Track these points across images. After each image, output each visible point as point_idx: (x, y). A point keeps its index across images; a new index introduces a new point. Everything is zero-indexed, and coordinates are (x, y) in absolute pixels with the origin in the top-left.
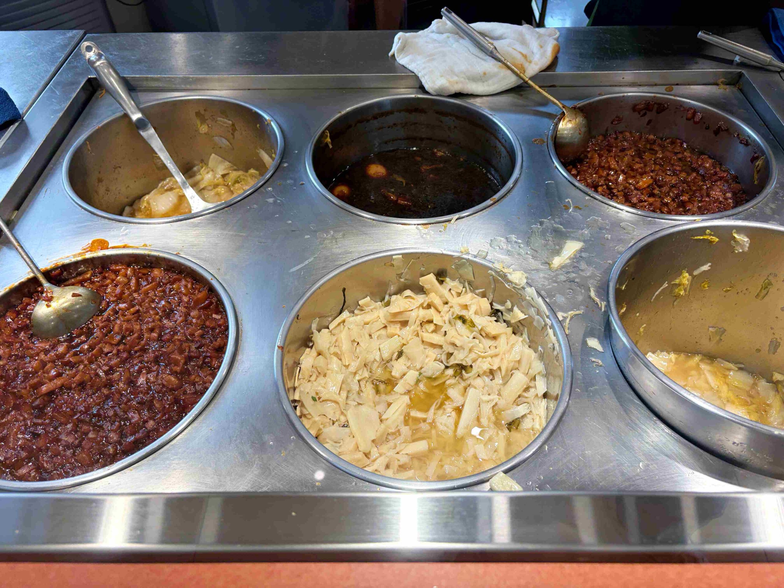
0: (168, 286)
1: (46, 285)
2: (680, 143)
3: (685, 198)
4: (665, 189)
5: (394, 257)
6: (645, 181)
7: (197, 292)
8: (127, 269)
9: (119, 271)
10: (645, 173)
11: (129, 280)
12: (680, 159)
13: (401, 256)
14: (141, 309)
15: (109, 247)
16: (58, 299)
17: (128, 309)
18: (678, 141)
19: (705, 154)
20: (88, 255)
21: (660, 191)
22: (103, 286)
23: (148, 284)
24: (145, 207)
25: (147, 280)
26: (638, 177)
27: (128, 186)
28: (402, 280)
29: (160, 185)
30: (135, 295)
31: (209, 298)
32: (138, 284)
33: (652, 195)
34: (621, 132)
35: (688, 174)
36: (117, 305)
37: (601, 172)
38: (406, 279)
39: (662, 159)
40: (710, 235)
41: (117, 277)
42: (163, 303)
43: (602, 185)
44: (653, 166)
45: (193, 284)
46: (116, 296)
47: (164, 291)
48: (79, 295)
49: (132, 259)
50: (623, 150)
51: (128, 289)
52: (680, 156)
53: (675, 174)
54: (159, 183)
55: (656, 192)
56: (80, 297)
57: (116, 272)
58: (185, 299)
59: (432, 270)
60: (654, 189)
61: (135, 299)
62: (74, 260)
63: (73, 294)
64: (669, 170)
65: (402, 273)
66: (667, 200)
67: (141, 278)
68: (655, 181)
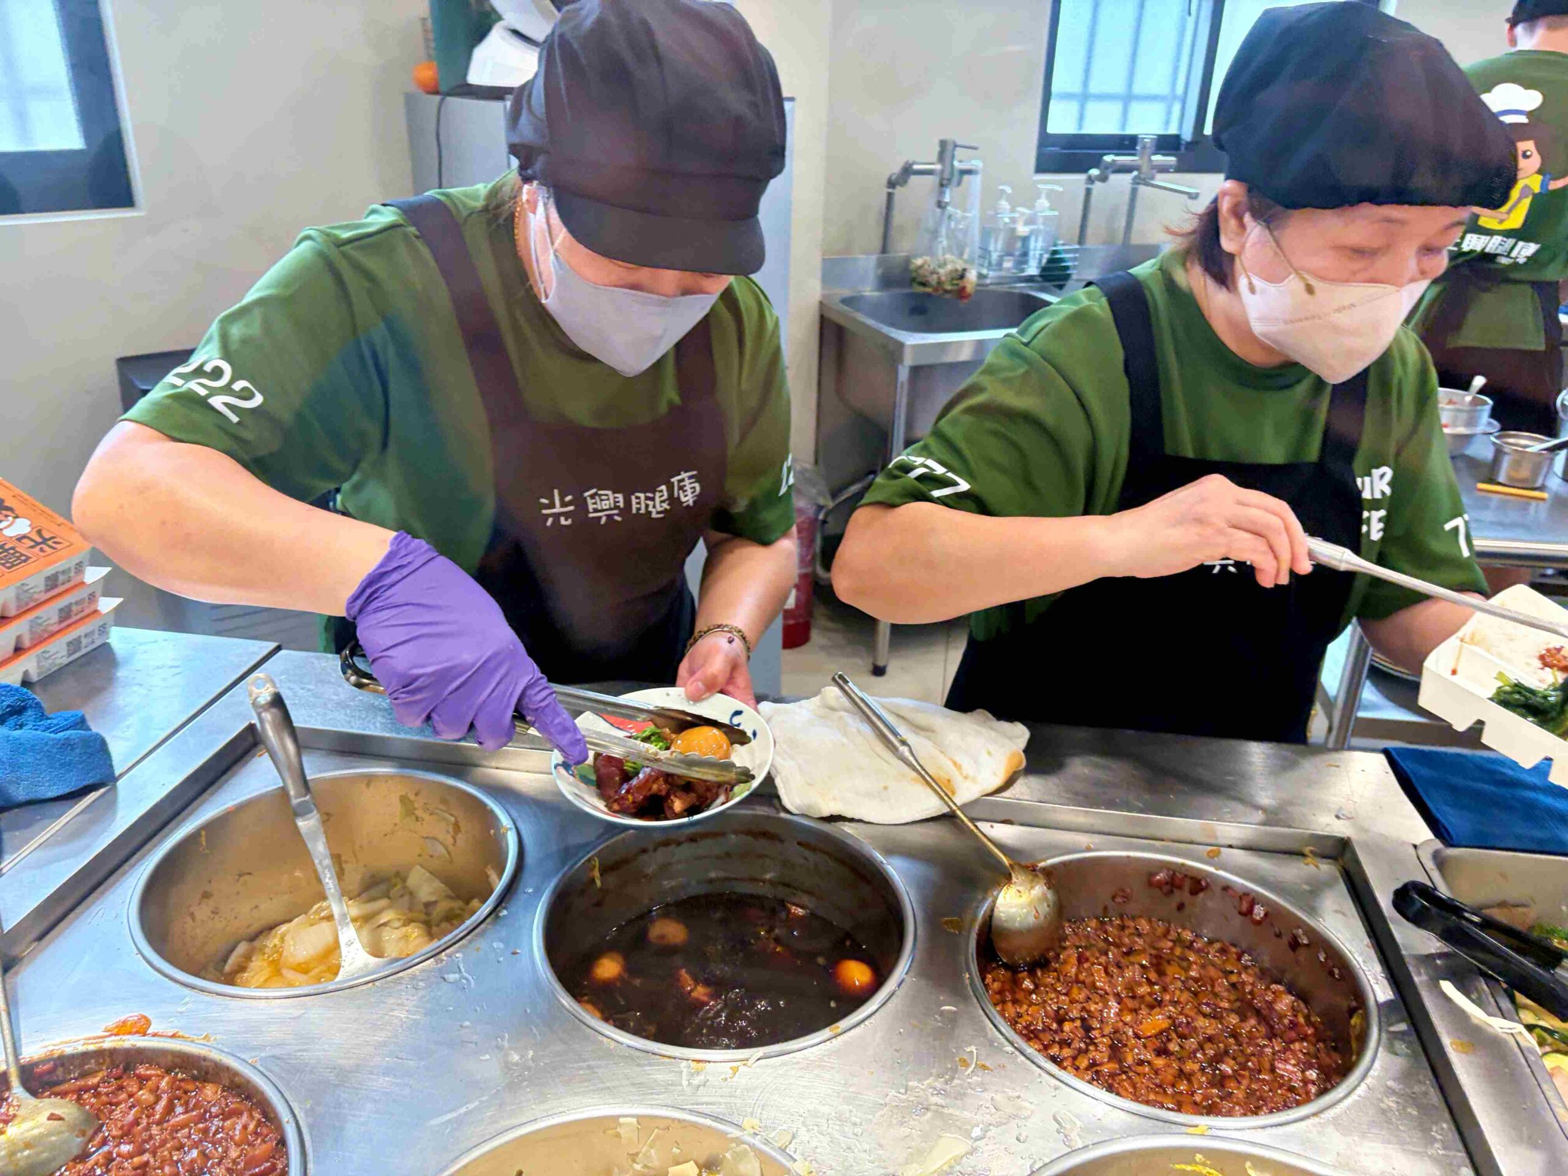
0: (216, 1121)
1: (17, 1090)
2: (1237, 954)
3: (1227, 1068)
4: (1192, 1043)
5: (622, 1120)
6: (1155, 1022)
7: (259, 1141)
8: (163, 1077)
9: (148, 1078)
10: (1160, 1004)
11: (158, 1099)
12: (1233, 985)
13: (634, 1120)
14: (152, 1160)
15: (150, 1031)
16: (24, 1119)
17: (131, 1156)
18: (1234, 950)
19: (1279, 982)
20: (108, 1044)
21: (1181, 1047)
22: (111, 1104)
23: (186, 1112)
24: (275, 946)
25: (187, 1103)
26: (1144, 1011)
27: (256, 907)
28: (638, 1167)
29: (315, 907)
30: (155, 1130)
31: (273, 1157)
32: (170, 1109)
33: (1162, 1052)
34: (1133, 918)
35: (1243, 1019)
36: (118, 1145)
37: (1075, 991)
38: (645, 1166)
39: (1196, 980)
40: (1204, 1164)
41: (140, 1089)
42: (195, 1153)
43: (1073, 1020)
44: (1178, 993)
45: (259, 1124)
46: (121, 1128)
47: (206, 1131)
48: (60, 1119)
49: (177, 1060)
50: (1130, 952)
51: (148, 1117)
52: (1234, 978)
53: (1215, 1016)
54: (315, 904)
55: (1173, 1047)
56: (60, 1122)
57: (142, 1080)
58: (234, 1153)
59: (695, 1157)
60: (1169, 1040)
61: (151, 1137)
62: (81, 1048)
63: (52, 1115)
64: (1207, 1004)
65: (637, 1154)
66: (1190, 1066)
67: (179, 1099)
68: (1175, 1025)
